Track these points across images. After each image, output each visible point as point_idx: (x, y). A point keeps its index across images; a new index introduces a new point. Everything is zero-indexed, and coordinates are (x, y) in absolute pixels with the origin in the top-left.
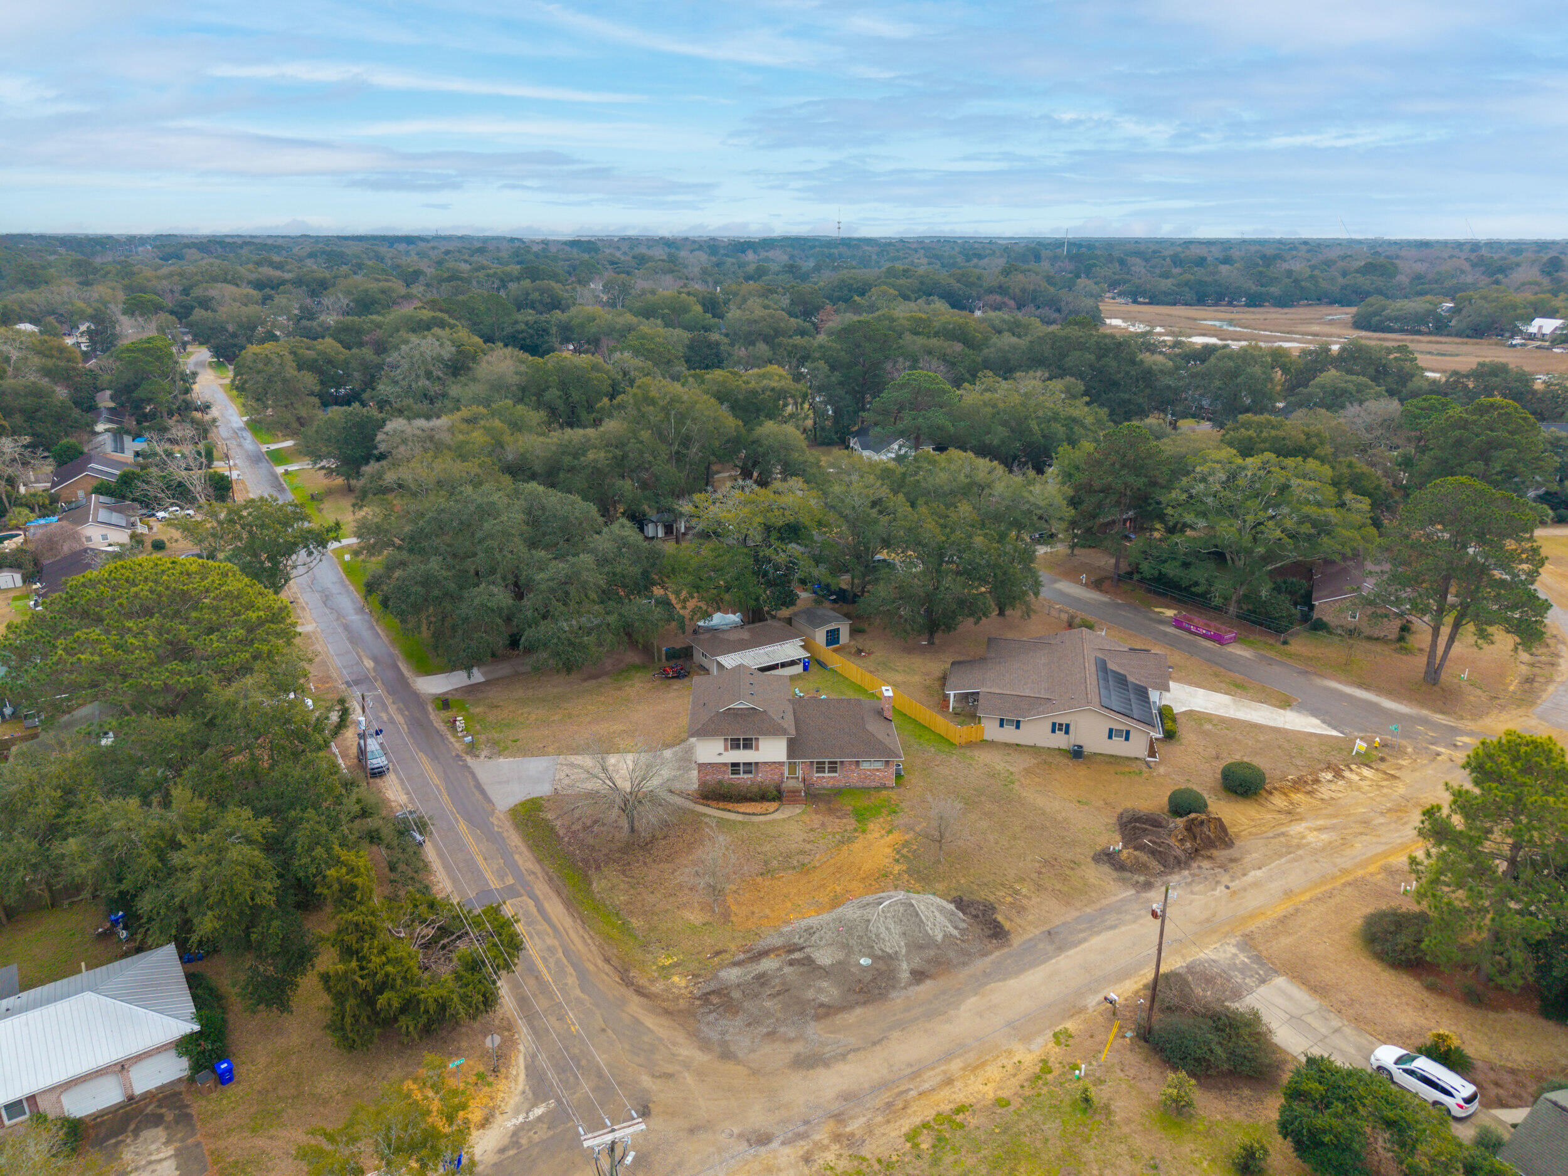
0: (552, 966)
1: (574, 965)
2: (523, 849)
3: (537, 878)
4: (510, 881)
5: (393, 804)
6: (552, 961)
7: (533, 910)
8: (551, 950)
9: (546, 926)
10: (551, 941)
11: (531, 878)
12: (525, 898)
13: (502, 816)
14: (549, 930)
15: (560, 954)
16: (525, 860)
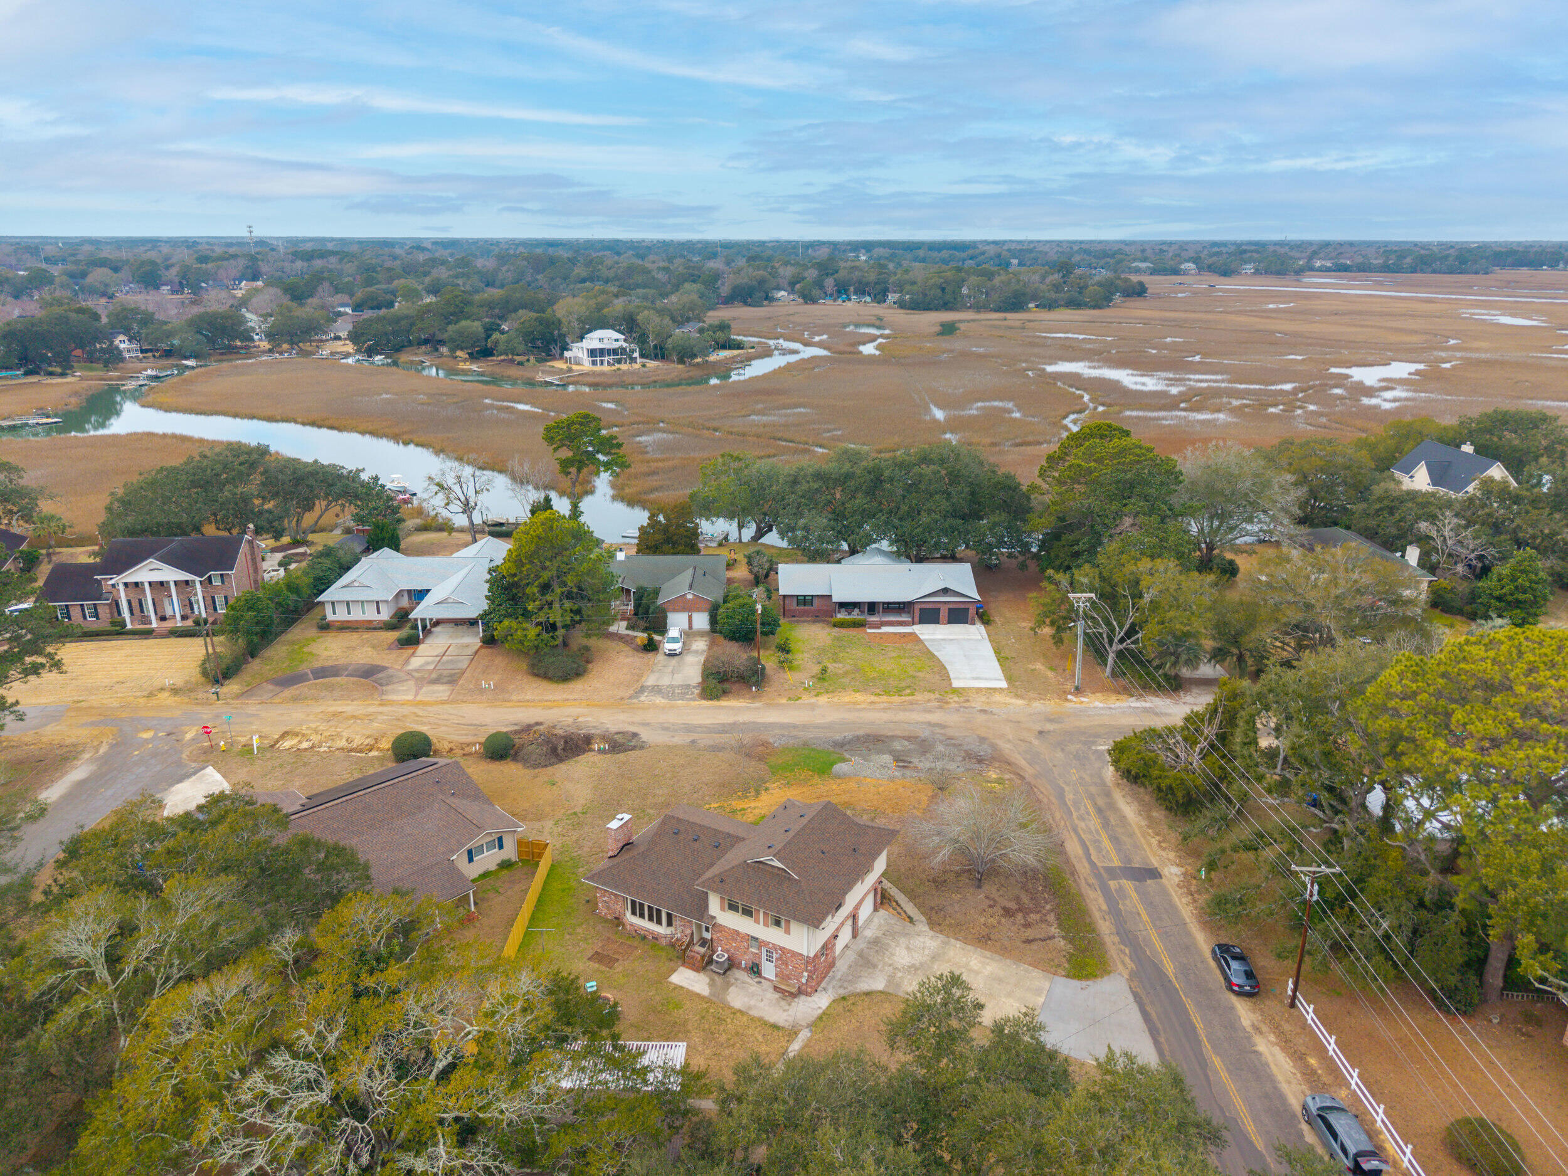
0: (1082, 808)
1: (1066, 804)
2: (1097, 915)
3: (1086, 879)
4: (1112, 884)
5: (1272, 1038)
6: (1082, 811)
7: (1092, 851)
8: (1082, 818)
9: (1083, 836)
10: (1082, 825)
11: (1092, 880)
12: (1099, 864)
13: (1120, 966)
14: (1081, 833)
15: (1075, 815)
16: (1096, 902)
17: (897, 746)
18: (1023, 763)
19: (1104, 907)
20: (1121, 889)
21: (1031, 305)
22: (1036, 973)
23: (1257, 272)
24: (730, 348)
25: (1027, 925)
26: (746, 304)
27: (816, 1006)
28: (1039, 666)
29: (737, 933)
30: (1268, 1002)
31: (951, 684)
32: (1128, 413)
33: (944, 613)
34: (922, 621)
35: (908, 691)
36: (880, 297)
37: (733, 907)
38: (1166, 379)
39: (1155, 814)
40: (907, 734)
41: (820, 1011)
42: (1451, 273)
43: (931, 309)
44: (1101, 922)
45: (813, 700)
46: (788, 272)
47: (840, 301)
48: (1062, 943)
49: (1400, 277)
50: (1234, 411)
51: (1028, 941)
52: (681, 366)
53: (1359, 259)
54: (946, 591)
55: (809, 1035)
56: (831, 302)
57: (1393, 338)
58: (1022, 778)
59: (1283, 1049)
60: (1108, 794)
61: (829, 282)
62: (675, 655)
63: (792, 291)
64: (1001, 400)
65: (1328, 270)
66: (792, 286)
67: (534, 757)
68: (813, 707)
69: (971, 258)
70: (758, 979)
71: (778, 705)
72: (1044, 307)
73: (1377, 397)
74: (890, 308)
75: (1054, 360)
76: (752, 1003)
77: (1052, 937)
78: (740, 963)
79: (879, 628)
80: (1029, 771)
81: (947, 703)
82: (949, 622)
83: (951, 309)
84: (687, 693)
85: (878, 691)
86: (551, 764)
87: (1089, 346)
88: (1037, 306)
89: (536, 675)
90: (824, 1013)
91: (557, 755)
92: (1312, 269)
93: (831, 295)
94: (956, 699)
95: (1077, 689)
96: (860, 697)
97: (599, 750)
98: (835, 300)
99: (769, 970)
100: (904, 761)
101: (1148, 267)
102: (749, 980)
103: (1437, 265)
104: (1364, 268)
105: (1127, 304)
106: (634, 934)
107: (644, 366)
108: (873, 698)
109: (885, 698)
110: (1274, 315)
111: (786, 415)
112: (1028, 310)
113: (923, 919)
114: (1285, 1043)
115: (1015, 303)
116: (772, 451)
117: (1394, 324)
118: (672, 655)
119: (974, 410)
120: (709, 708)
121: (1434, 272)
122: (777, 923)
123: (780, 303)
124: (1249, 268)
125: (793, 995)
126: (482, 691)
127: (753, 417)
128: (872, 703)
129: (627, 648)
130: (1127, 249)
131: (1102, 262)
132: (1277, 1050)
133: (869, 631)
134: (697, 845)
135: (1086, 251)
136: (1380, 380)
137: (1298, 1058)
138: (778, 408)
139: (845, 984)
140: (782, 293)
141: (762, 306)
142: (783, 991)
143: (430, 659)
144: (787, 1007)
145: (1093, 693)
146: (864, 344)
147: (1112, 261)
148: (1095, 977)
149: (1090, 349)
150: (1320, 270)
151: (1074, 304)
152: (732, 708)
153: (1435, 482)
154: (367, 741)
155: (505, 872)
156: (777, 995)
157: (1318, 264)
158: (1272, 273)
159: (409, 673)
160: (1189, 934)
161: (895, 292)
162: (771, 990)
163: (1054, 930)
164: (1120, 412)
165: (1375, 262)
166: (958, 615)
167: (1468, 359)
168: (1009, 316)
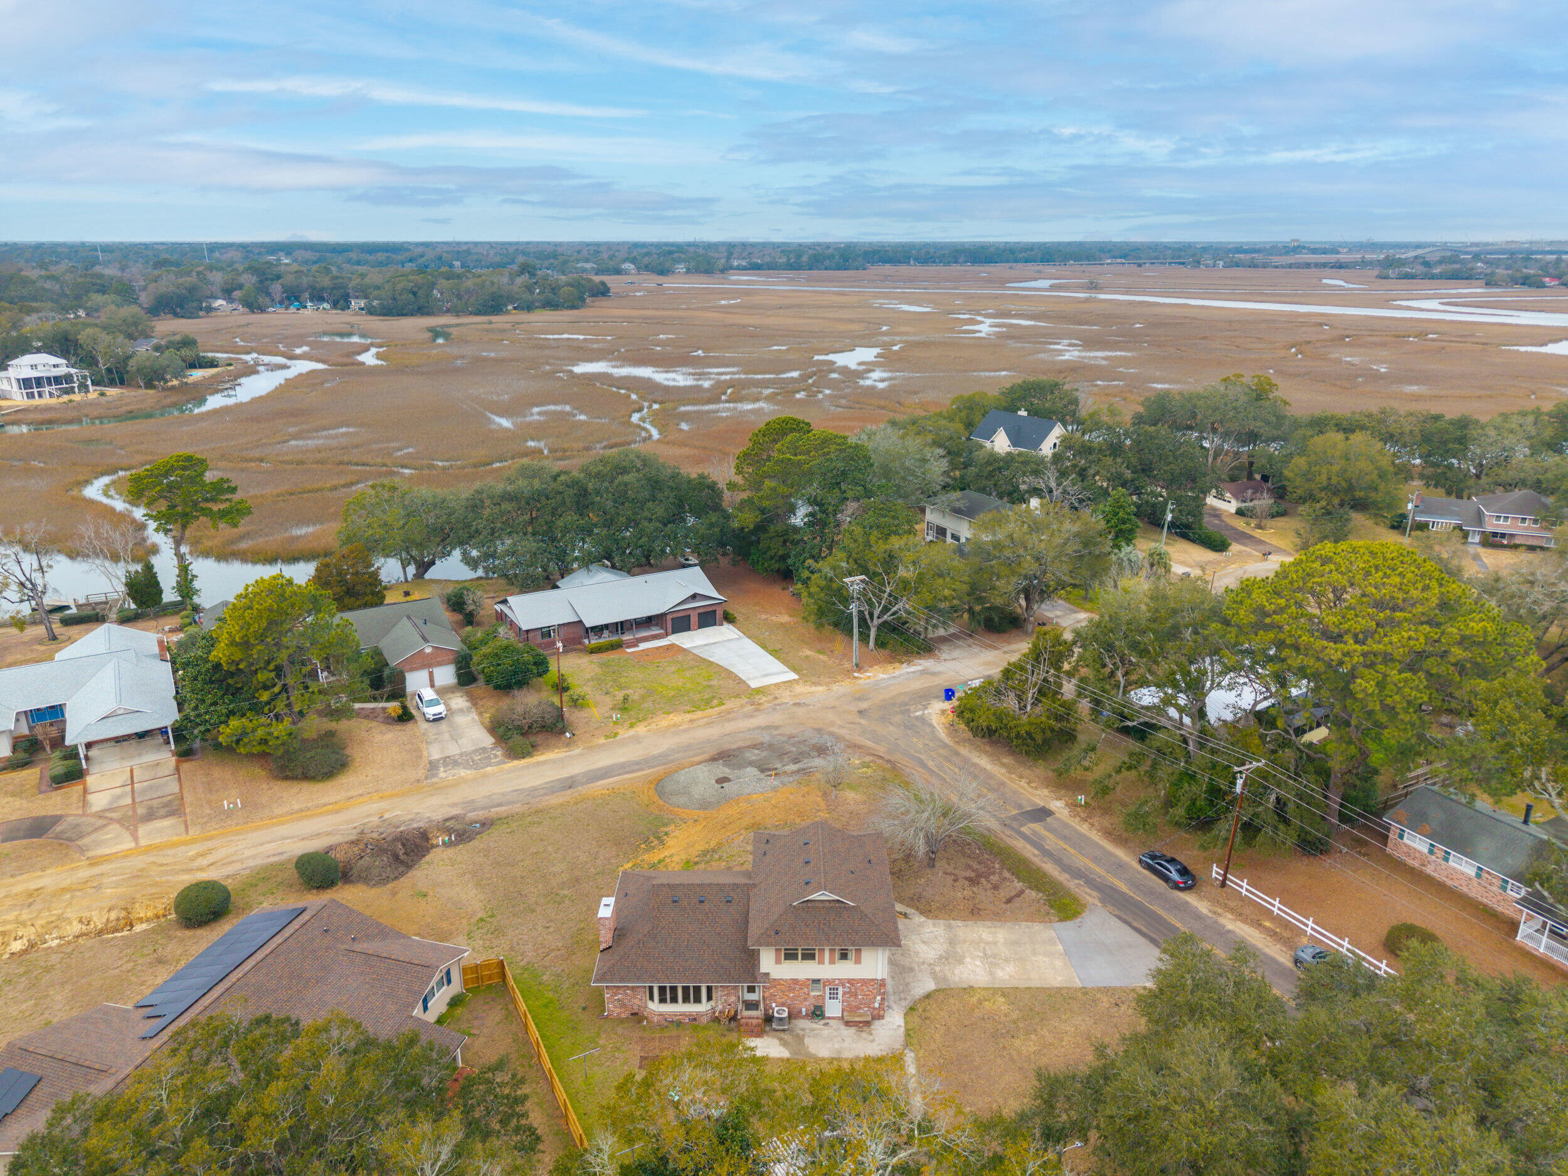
0: (948, 770)
1: (933, 771)
2: (1036, 860)
3: (1002, 833)
4: (1025, 830)
5: (1230, 916)
6: (950, 773)
11: (1008, 833)
12: (1001, 816)
13: (1088, 897)
15: (947, 777)
17: (753, 755)
18: (869, 744)
19: (1036, 852)
20: (1035, 833)
21: (510, 307)
22: (1037, 927)
23: (688, 271)
24: (201, 367)
25: (996, 887)
26: (176, 315)
27: (895, 1026)
28: (808, 653)
29: (795, 981)
30: (1204, 889)
31: (749, 686)
32: (683, 409)
33: (694, 619)
34: (675, 631)
35: (716, 702)
36: (341, 301)
37: (791, 956)
38: (694, 374)
39: (1005, 761)
40: (749, 743)
41: (902, 1029)
42: (839, 269)
43: (405, 315)
44: (1043, 865)
45: (632, 732)
46: (217, 278)
47: (292, 309)
48: (1033, 893)
49: (804, 274)
50: (769, 399)
51: (1009, 901)
52: (151, 392)
53: (767, 259)
54: (694, 597)
55: (913, 1055)
56: (282, 311)
57: (842, 327)
58: (881, 757)
59: (1242, 921)
60: (957, 754)
61: (276, 288)
62: (442, 718)
63: (230, 300)
64: (555, 404)
65: (744, 268)
66: (228, 293)
67: (375, 871)
68: (637, 739)
69: (411, 261)
70: (823, 1022)
71: (600, 747)
72: (522, 309)
73: (868, 378)
74: (356, 314)
75: (576, 361)
76: (837, 1046)
77: (1022, 892)
78: (801, 1011)
79: (636, 646)
80: (881, 750)
81: (760, 704)
82: (700, 627)
83: (428, 314)
84: (489, 758)
85: (688, 708)
86: (402, 874)
87: (595, 346)
88: (515, 308)
89: (286, 778)
90: (907, 1030)
91: (402, 862)
92: (732, 268)
93: (281, 303)
94: (765, 699)
95: (857, 665)
96: (675, 718)
97: (444, 843)
98: (287, 308)
99: (833, 1008)
100: (770, 770)
101: (593, 268)
102: (814, 1026)
103: (827, 263)
104: (772, 266)
105: (597, 304)
106: (666, 1024)
107: (102, 394)
108: (689, 716)
109: (699, 714)
110: (733, 310)
111: (336, 436)
112: (507, 312)
113: (913, 911)
114: (1240, 916)
115: (494, 305)
116: (349, 479)
117: (831, 315)
118: (438, 719)
119: (536, 414)
120: (527, 767)
121: (826, 269)
122: (844, 956)
123: (219, 313)
124: (681, 268)
125: (868, 1024)
126: (229, 814)
127: (293, 443)
128: (691, 721)
129: (374, 724)
130: (560, 250)
131: (546, 263)
132: (1239, 924)
133: (629, 650)
134: (706, 906)
135: (523, 253)
136: (860, 364)
137: (1258, 925)
138: (317, 430)
139: (903, 996)
140: (220, 302)
141: (198, 317)
142: (855, 1024)
143: (118, 791)
144: (871, 1038)
145: (871, 667)
146: (359, 354)
147: (556, 262)
148: (1079, 913)
149: (598, 349)
150: (738, 268)
151: (550, 305)
152: (554, 761)
153: (1014, 443)
154: (113, 915)
155: (459, 1011)
156: (853, 1030)
157: (735, 263)
158: (701, 272)
159: (99, 815)
160: (1111, 854)
161: (357, 298)
162: (843, 1027)
163: (1019, 885)
164: (676, 408)
165: (781, 261)
166: (708, 619)
167: (906, 342)
168: (494, 318)
